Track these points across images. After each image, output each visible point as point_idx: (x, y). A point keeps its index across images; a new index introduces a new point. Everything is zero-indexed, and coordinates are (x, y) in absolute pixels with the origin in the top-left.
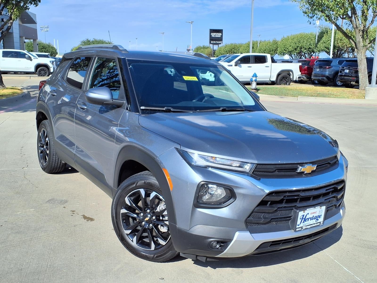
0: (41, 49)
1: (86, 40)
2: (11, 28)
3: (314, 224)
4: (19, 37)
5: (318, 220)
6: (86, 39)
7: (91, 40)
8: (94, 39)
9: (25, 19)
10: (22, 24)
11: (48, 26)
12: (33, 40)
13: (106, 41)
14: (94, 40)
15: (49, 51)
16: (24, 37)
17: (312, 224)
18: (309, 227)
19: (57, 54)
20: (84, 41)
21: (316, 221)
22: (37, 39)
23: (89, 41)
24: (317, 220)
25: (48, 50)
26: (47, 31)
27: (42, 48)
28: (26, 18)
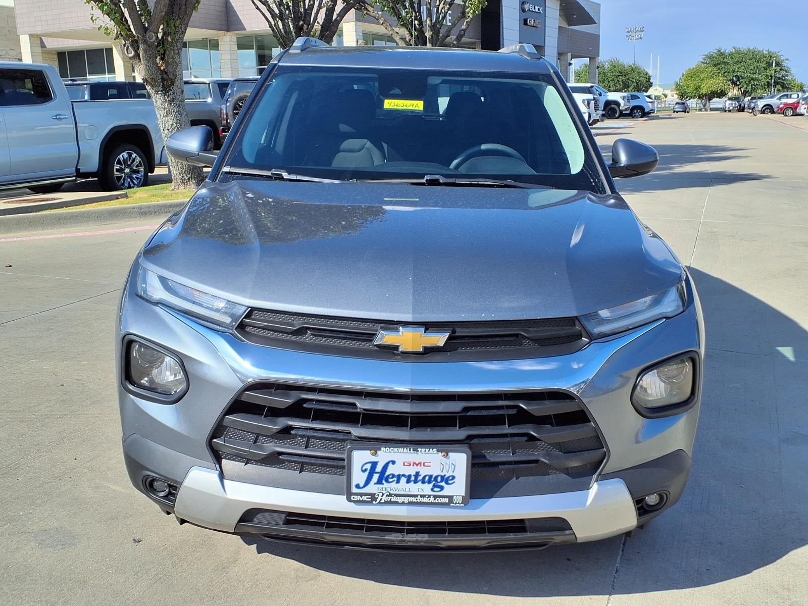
0: (616, 77)
1: (715, 51)
2: (464, 33)
3: (422, 496)
4: (556, 55)
5: (442, 488)
6: (716, 49)
7: (727, 51)
8: (734, 48)
9: (574, 15)
10: (568, 27)
11: (643, 28)
12: (590, 58)
13: (764, 51)
14: (734, 50)
15: (631, 81)
16: (569, 54)
17: (416, 496)
18: (406, 500)
19: (651, 85)
20: (712, 53)
21: (432, 490)
22: (599, 56)
23: (721, 53)
24: (435, 486)
25: (630, 79)
26: (641, 38)
27: (619, 74)
28: (575, 13)
